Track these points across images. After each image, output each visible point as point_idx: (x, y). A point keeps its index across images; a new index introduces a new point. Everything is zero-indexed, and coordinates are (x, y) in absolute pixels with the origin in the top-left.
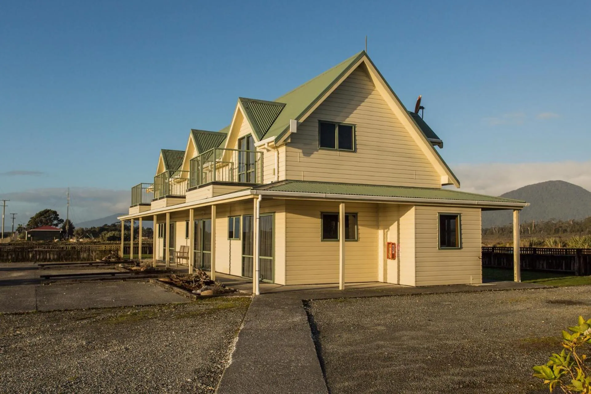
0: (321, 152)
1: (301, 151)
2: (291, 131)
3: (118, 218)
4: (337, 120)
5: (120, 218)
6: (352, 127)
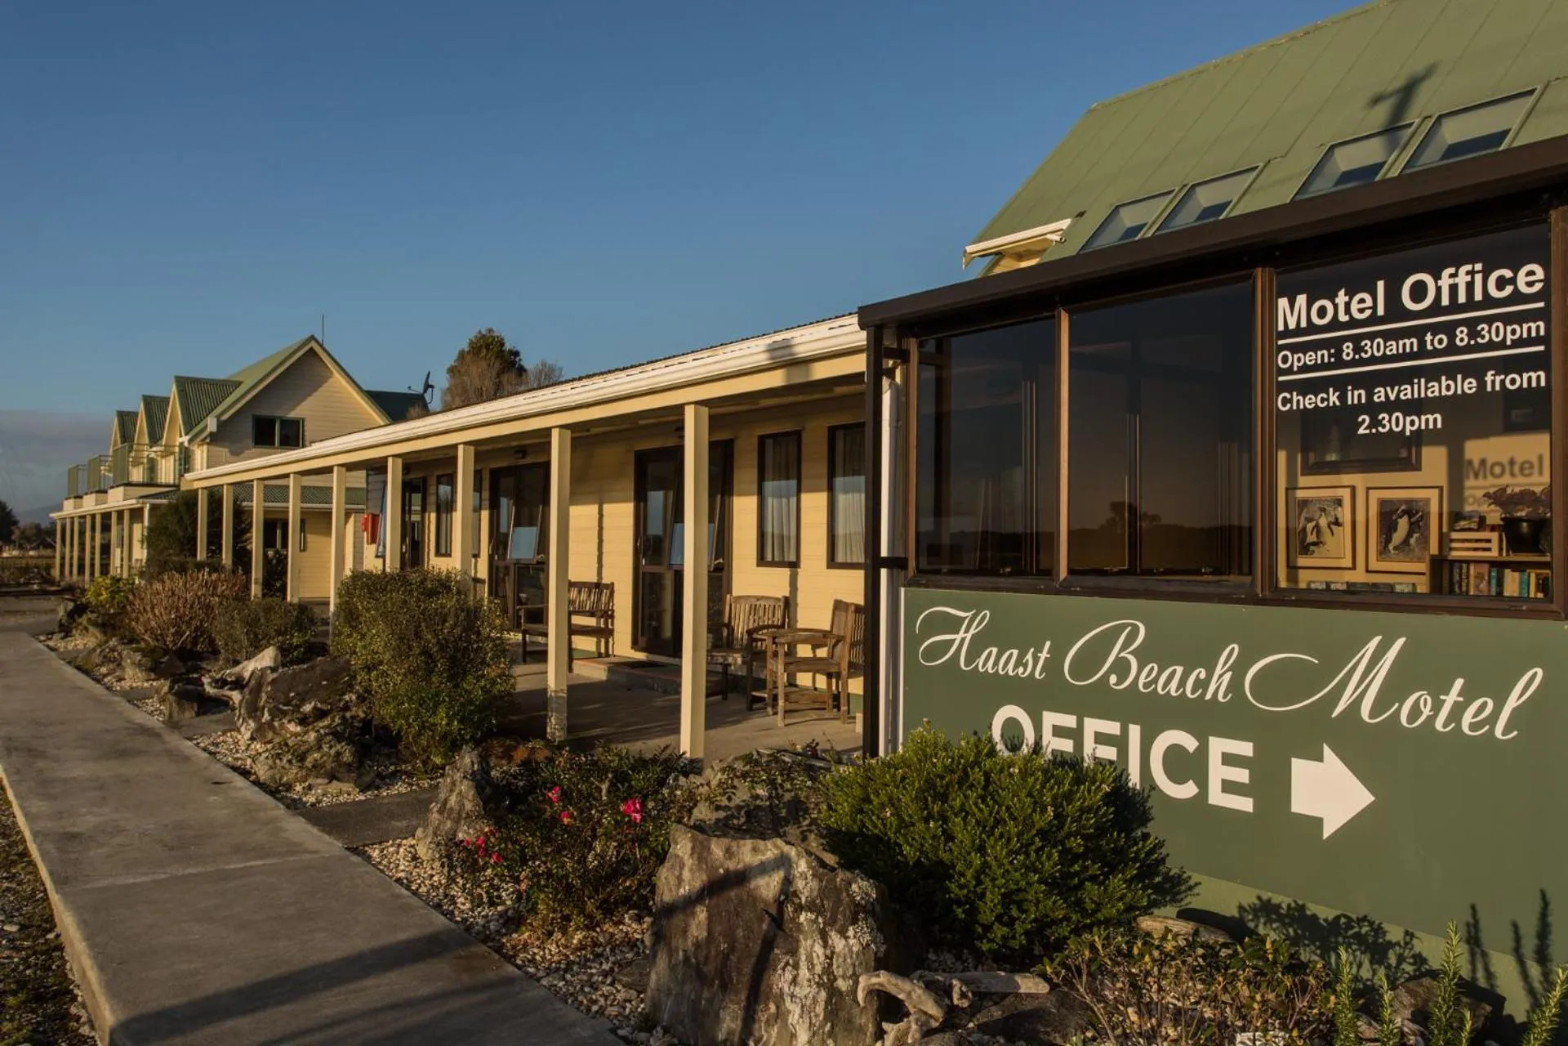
0: (254, 450)
1: (226, 450)
2: (209, 430)
3: (51, 515)
4: (279, 413)
5: (54, 515)
6: (298, 422)
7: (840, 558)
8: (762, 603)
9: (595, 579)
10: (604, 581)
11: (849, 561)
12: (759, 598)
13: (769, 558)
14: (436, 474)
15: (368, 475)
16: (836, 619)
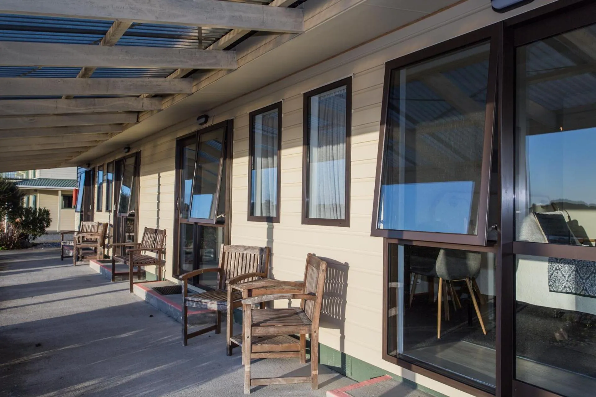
7: (313, 215)
8: (249, 252)
9: (155, 227)
10: (160, 228)
11: (322, 217)
12: (245, 248)
13: (258, 213)
14: (98, 166)
15: (78, 169)
16: (309, 273)
